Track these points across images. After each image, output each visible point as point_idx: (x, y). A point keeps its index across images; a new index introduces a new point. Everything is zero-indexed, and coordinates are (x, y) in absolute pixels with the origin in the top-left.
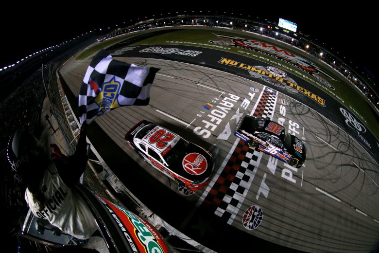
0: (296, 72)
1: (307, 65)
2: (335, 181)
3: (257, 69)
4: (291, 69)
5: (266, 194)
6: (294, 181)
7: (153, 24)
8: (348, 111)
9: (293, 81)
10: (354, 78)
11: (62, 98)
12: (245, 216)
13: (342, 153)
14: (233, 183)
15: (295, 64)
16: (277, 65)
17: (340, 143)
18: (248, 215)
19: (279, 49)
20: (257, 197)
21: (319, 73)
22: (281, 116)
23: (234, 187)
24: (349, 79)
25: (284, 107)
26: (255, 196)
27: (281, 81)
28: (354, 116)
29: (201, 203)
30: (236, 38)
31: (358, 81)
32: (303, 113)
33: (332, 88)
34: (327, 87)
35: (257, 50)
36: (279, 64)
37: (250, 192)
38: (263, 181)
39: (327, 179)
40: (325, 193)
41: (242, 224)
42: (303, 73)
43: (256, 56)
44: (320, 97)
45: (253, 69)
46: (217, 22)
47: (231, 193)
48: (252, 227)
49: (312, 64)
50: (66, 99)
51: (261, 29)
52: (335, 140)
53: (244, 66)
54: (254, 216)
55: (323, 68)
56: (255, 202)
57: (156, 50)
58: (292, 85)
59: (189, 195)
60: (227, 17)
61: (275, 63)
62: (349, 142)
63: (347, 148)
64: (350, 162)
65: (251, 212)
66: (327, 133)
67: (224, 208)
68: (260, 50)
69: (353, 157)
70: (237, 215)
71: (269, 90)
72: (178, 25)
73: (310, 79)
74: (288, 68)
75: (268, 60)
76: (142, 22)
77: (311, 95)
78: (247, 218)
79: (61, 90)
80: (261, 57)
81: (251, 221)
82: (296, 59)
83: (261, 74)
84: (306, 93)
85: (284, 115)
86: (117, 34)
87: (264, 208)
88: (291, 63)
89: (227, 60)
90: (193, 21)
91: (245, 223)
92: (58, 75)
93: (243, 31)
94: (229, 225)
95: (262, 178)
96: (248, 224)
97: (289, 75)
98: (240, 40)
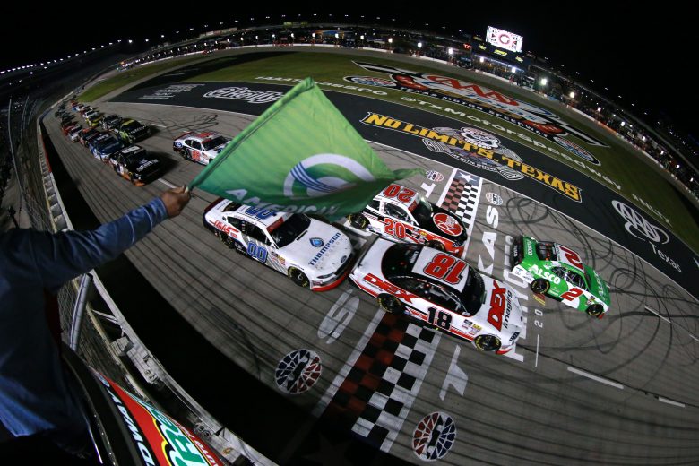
0: (520, 135)
1: (542, 121)
2: (608, 348)
3: (439, 134)
4: (509, 131)
5: (460, 387)
6: (520, 358)
7: (235, 39)
8: (630, 205)
9: (515, 155)
10: (639, 136)
11: (44, 179)
12: (418, 434)
13: (621, 291)
14: (389, 368)
15: (517, 120)
16: (481, 124)
17: (615, 271)
18: (424, 432)
19: (485, 91)
20: (443, 395)
21: (567, 134)
22: (490, 228)
23: (391, 375)
24: (629, 139)
25: (494, 209)
26: (439, 393)
27: (489, 156)
28: (642, 213)
29: (323, 410)
30: (399, 71)
31: (648, 142)
32: (536, 218)
33: (596, 162)
34: (583, 161)
35: (441, 95)
36: (486, 123)
37: (426, 385)
38: (454, 361)
39: (592, 347)
40: (589, 376)
41: (412, 449)
42: (534, 137)
43: (439, 108)
44: (571, 182)
45: (432, 134)
46: (362, 37)
47: (387, 388)
48: (434, 456)
49: (553, 116)
50: (53, 180)
51: (451, 51)
52: (605, 267)
53: (413, 129)
54: (436, 433)
55: (576, 123)
56: (438, 405)
57: (238, 94)
58: (511, 163)
59: (298, 392)
60: (383, 28)
61: (478, 120)
62: (635, 268)
63: (630, 281)
64: (638, 308)
65: (430, 425)
66: (587, 255)
67: (373, 418)
68: (447, 95)
69: (645, 295)
70: (401, 432)
71: (463, 176)
72: (284, 42)
73: (550, 149)
74: (503, 129)
75: (463, 115)
76: (211, 34)
77: (551, 180)
78: (422, 438)
79: (44, 162)
80: (447, 110)
81: (432, 444)
82: (522, 109)
83: (447, 144)
84: (540, 177)
85: (496, 225)
86: (162, 56)
87: (456, 416)
88: (510, 118)
89: (380, 117)
90: (314, 35)
91: (417, 448)
92: (39, 127)
93: (414, 56)
94: (383, 453)
95: (451, 355)
96: (424, 450)
97: (505, 142)
98: (407, 75)
